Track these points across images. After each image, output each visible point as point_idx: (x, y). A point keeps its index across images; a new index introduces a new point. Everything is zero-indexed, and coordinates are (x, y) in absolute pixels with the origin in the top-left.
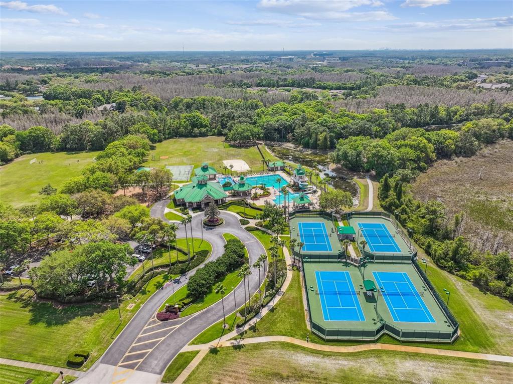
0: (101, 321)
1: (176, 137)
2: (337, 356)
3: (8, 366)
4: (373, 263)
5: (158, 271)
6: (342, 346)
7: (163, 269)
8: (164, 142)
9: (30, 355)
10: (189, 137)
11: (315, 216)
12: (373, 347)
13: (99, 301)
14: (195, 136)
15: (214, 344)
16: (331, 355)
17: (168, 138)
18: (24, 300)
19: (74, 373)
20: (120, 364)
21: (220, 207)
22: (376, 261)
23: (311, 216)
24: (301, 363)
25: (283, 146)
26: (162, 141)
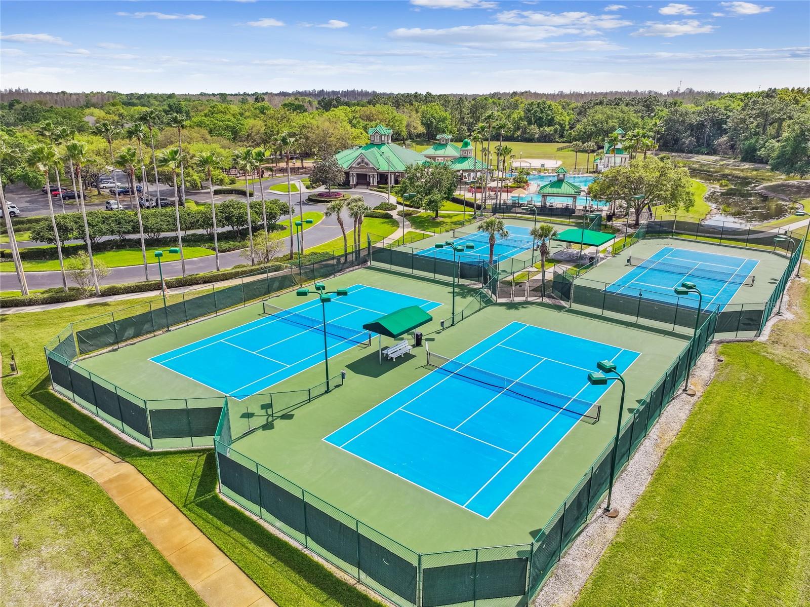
10: (518, 141)
21: (383, 188)
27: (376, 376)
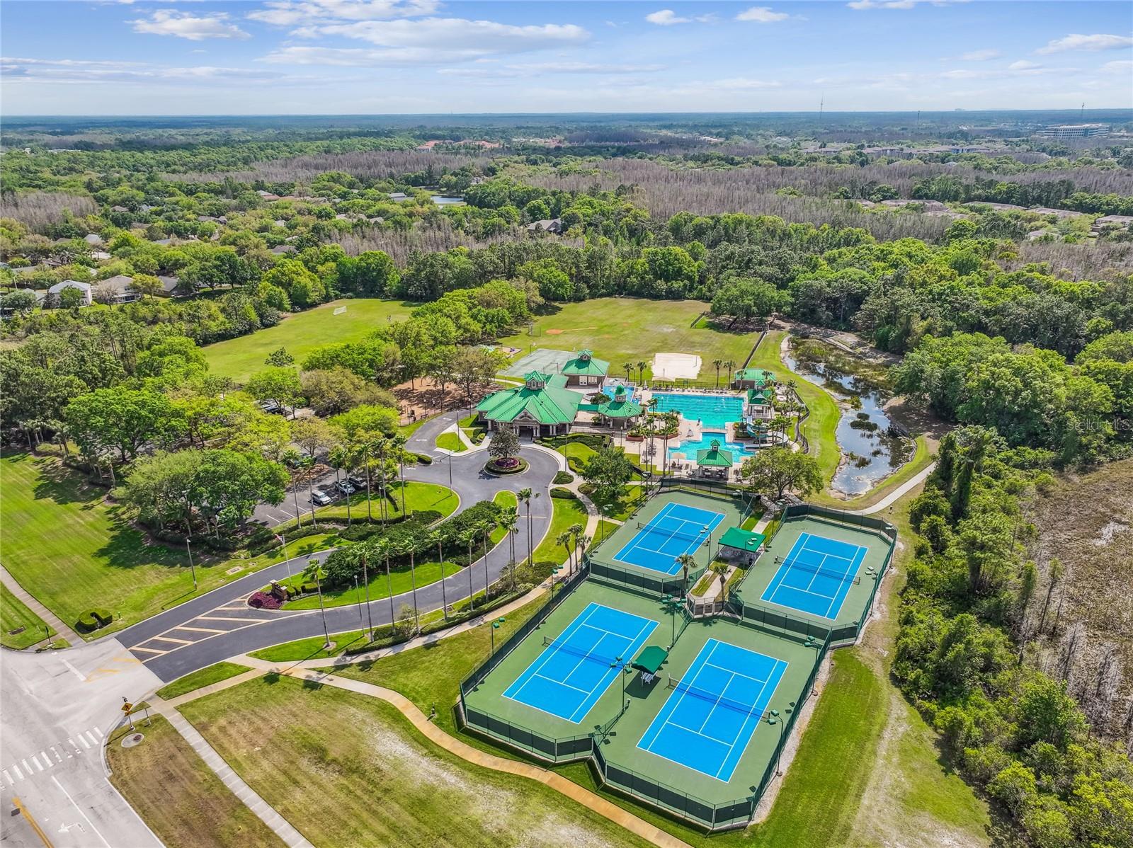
0: (175, 578)
1: (621, 294)
2: (451, 762)
3: (20, 602)
4: (736, 621)
5: (326, 526)
6: (480, 749)
7: (336, 526)
8: (589, 302)
9: (52, 595)
10: (644, 297)
11: (723, 497)
12: (536, 773)
13: (200, 548)
14: (656, 297)
15: (281, 667)
16: (440, 757)
17: (602, 296)
18: (120, 520)
19: (73, 639)
20: (134, 648)
21: (547, 441)
22: (746, 620)
23: (712, 495)
24: (379, 748)
25: (831, 340)
26: (583, 300)
27: (645, 698)
